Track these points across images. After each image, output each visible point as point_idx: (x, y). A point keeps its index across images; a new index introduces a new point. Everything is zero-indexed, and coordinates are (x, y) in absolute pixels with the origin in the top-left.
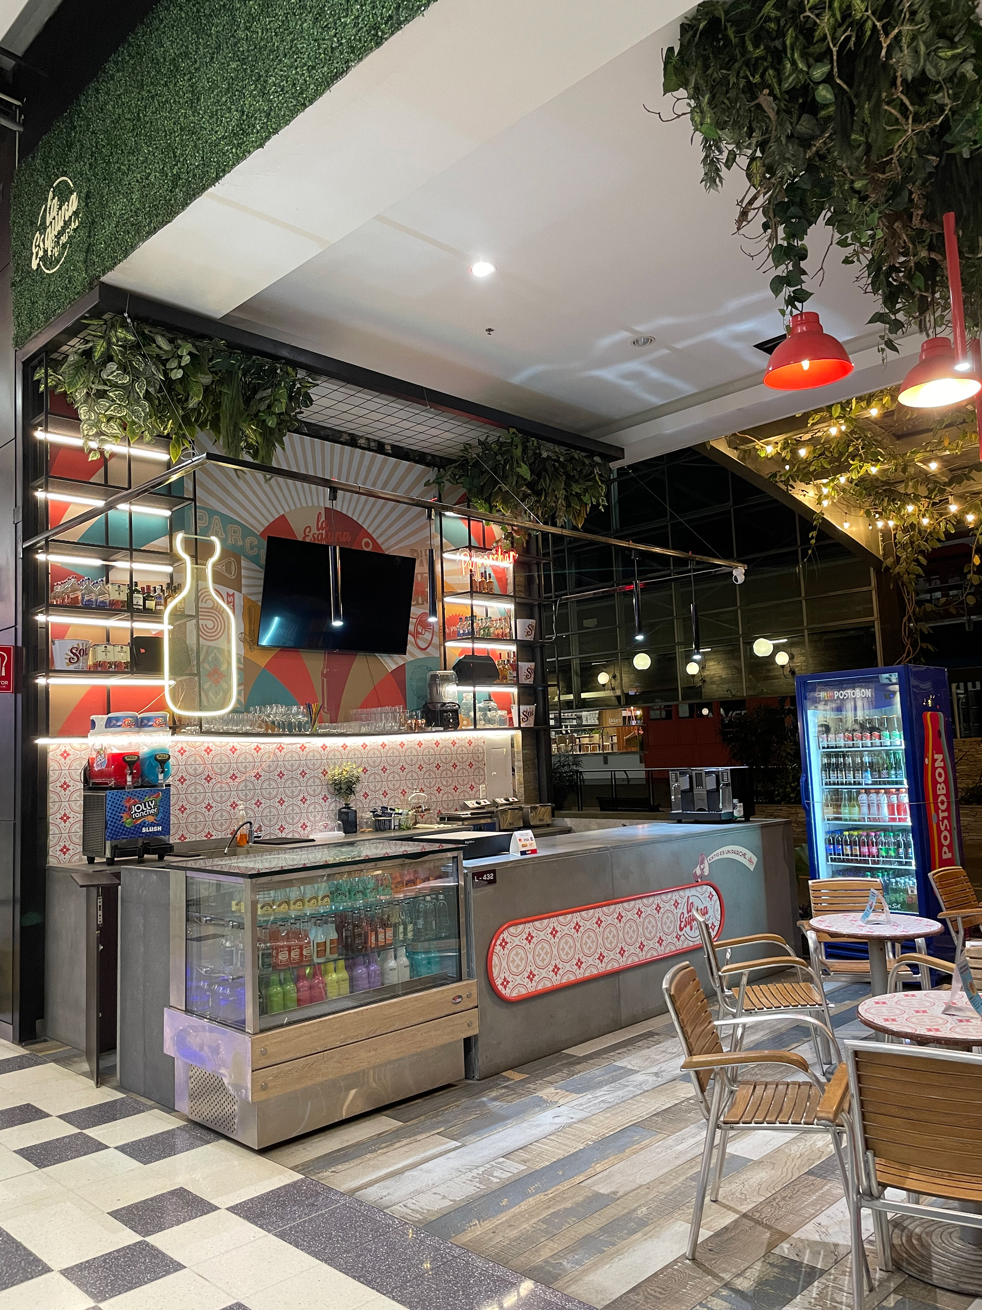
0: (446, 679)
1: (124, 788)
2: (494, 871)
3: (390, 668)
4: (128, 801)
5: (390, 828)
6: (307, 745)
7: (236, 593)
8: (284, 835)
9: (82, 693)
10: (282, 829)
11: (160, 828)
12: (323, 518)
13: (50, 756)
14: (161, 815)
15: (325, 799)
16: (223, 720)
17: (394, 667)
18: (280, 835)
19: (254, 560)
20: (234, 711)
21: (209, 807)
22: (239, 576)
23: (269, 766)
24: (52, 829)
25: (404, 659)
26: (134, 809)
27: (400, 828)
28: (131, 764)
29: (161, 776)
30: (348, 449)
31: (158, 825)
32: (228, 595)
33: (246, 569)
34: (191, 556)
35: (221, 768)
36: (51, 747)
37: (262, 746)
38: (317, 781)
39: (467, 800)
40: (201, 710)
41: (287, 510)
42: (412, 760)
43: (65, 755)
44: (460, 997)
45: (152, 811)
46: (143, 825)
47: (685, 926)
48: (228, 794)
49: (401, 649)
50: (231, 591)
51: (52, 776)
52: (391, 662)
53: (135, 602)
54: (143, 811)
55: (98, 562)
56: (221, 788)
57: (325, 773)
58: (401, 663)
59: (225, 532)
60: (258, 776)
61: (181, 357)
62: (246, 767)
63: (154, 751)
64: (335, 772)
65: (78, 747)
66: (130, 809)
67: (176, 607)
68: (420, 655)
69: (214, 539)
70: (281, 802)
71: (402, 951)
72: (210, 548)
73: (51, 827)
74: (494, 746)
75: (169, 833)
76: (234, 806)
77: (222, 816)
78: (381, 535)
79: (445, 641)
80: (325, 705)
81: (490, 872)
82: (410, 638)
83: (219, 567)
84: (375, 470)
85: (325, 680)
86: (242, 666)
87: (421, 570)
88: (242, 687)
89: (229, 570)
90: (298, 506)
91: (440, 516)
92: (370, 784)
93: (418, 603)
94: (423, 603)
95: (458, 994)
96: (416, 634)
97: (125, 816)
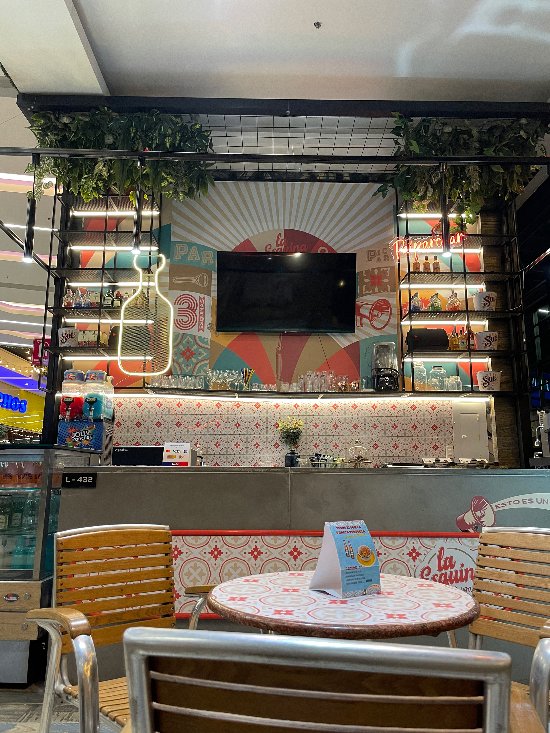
2: (94, 475)
3: (343, 345)
4: (71, 429)
6: (261, 404)
7: (207, 297)
14: (94, 441)
15: (276, 445)
17: (347, 344)
22: (209, 285)
23: (228, 418)
25: (357, 337)
26: (75, 435)
28: (68, 404)
29: (91, 413)
30: (307, 184)
33: (215, 279)
35: (189, 418)
37: (222, 404)
38: (270, 432)
41: (251, 235)
45: (88, 438)
49: (350, 329)
52: (343, 341)
54: (81, 437)
57: (276, 425)
58: (355, 340)
59: (200, 256)
60: (218, 425)
62: (208, 418)
64: (285, 425)
66: (72, 435)
68: (375, 333)
70: (237, 445)
78: (337, 242)
79: (401, 319)
80: (279, 374)
81: (88, 475)
82: (365, 320)
83: (194, 280)
84: (332, 196)
85: (280, 355)
86: (209, 347)
87: (378, 265)
88: (208, 361)
89: (202, 282)
90: (261, 231)
91: (398, 220)
92: (321, 437)
93: (374, 293)
94: (379, 292)
95: (14, 593)
96: (371, 317)
97: (68, 439)
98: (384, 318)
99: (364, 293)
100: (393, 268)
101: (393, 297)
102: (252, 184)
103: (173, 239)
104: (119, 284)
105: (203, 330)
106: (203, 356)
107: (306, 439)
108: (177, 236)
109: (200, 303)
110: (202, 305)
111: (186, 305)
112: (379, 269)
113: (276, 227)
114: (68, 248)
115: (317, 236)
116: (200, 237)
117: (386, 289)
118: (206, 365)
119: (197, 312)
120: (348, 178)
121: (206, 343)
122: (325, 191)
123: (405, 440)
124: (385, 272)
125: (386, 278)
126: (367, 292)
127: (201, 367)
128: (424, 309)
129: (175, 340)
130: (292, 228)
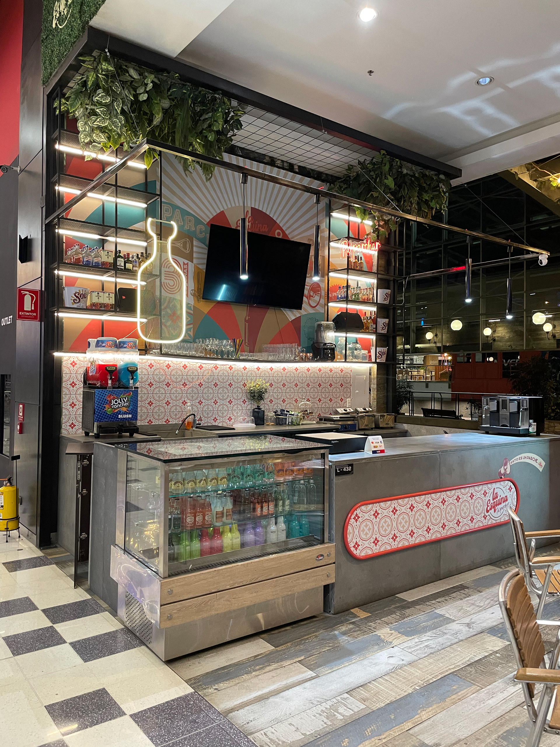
0: (328, 328)
1: (106, 388)
2: (352, 465)
3: (290, 318)
4: (110, 397)
5: (285, 424)
6: (233, 366)
7: (190, 263)
8: (216, 424)
9: (86, 324)
10: (215, 420)
11: (130, 416)
12: (249, 214)
13: (64, 364)
14: (131, 407)
15: (244, 402)
16: (176, 346)
17: (293, 318)
18: (214, 424)
19: (201, 240)
20: (183, 341)
21: (168, 403)
22: (192, 252)
23: (208, 379)
24: (64, 412)
25: (300, 313)
26: (113, 402)
27: (292, 424)
28: (111, 372)
29: (131, 382)
30: (268, 167)
31: (129, 414)
32: (184, 264)
33: (196, 246)
34: (157, 234)
35: (176, 378)
36: (65, 359)
37: (204, 366)
38: (240, 390)
39: (338, 407)
40: (161, 339)
41: (226, 208)
42: (302, 380)
43: (74, 364)
44: (322, 555)
45: (125, 404)
46: (119, 413)
47: (491, 509)
48: (180, 395)
49: (299, 307)
50: (186, 261)
51: (65, 377)
52: (291, 315)
53: (118, 264)
54: (119, 404)
55: (97, 237)
56: (176, 391)
57: (245, 385)
58: (298, 315)
59: (183, 220)
60: (200, 385)
61: (146, 85)
62: (193, 378)
63: (127, 364)
64: (251, 385)
65: (82, 359)
66: (111, 402)
67: (146, 268)
68: (311, 311)
69: (172, 223)
70: (216, 402)
71: (281, 519)
72: (170, 230)
73: (63, 410)
74: (358, 374)
75: (136, 419)
76: (184, 403)
77: (176, 409)
78: (289, 228)
79: (328, 302)
80: (247, 341)
82: (305, 298)
83: (179, 245)
85: (247, 324)
86: (192, 312)
88: (192, 326)
89: (185, 247)
90: (233, 205)
91: (330, 216)
92: (274, 394)
95: (321, 553)
96: (309, 297)
97: (107, 406)
98: (317, 298)
101: (323, 281)
104: (108, 238)
109: (184, 269)
113: (245, 204)
114: (55, 188)
115: (274, 219)
116: (183, 201)
118: (189, 330)
121: (190, 308)
123: (325, 395)
130: (257, 207)
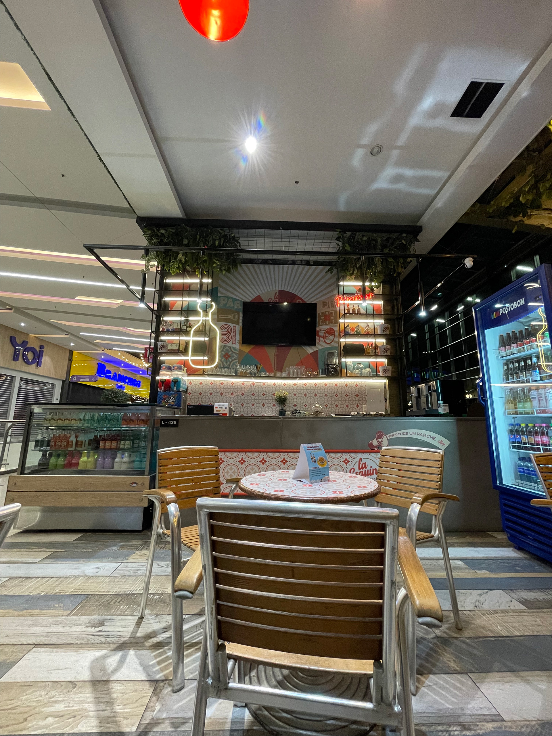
2: (177, 420)
3: (309, 352)
4: (165, 396)
7: (237, 326)
12: (278, 294)
15: (274, 405)
17: (311, 351)
22: (239, 319)
23: (248, 391)
25: (317, 348)
26: (166, 399)
29: (175, 388)
30: (291, 266)
32: (234, 326)
34: (204, 311)
35: (227, 390)
37: (245, 382)
38: (271, 398)
41: (261, 293)
45: (173, 400)
49: (314, 344)
54: (170, 400)
57: (274, 395)
58: (316, 349)
59: (234, 304)
60: (243, 394)
62: (238, 391)
64: (278, 394)
66: (165, 399)
68: (327, 346)
71: (126, 454)
74: (372, 388)
78: (304, 297)
79: (340, 338)
80: (276, 367)
81: (174, 420)
82: (321, 339)
83: (231, 317)
84: (304, 272)
85: (276, 357)
86: (238, 352)
87: (329, 310)
88: (238, 360)
89: (234, 318)
90: (266, 291)
91: (338, 286)
92: (298, 401)
93: (326, 324)
94: (329, 324)
95: (136, 482)
96: (325, 337)
97: (163, 401)
98: (331, 338)
99: (321, 324)
100: (336, 311)
101: (335, 326)
102: (261, 266)
103: (219, 295)
104: (190, 318)
105: (235, 343)
106: (235, 357)
107: (290, 402)
108: (222, 293)
109: (234, 329)
110: (234, 330)
111: (226, 330)
112: (328, 312)
113: (274, 289)
114: (163, 299)
115: (296, 294)
116: (233, 294)
117: (332, 323)
118: (236, 362)
119: (232, 334)
120: (312, 263)
121: (237, 350)
122: (300, 270)
123: (342, 403)
124: (332, 313)
125: (332, 316)
126: (322, 324)
127: (234, 364)
128: (352, 333)
129: (220, 348)
130: (282, 289)
